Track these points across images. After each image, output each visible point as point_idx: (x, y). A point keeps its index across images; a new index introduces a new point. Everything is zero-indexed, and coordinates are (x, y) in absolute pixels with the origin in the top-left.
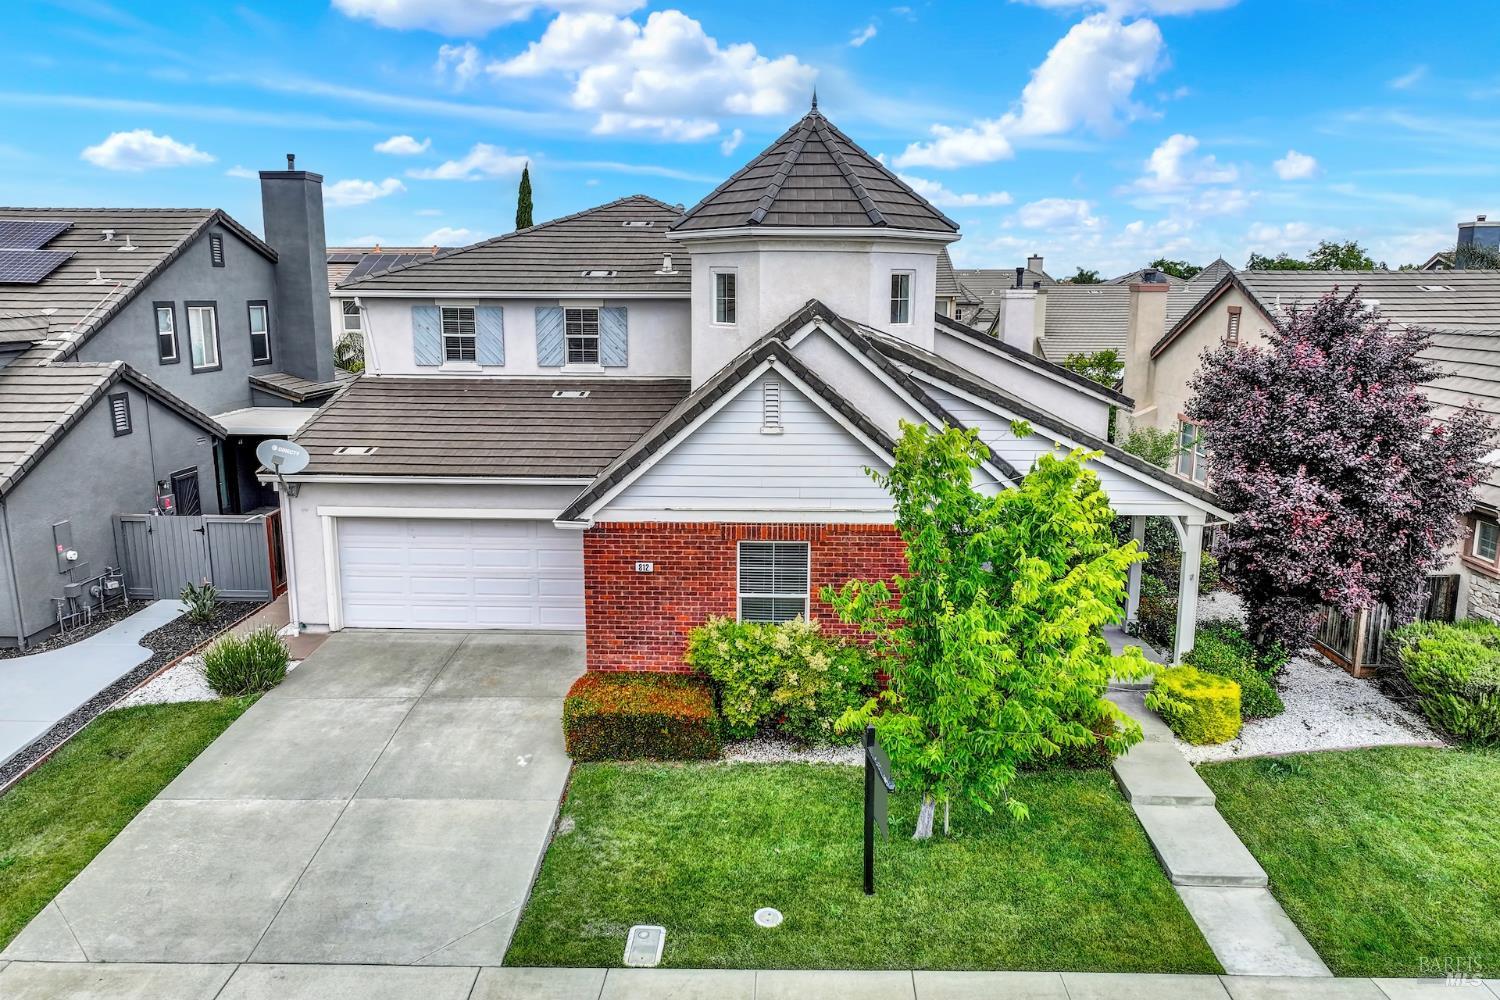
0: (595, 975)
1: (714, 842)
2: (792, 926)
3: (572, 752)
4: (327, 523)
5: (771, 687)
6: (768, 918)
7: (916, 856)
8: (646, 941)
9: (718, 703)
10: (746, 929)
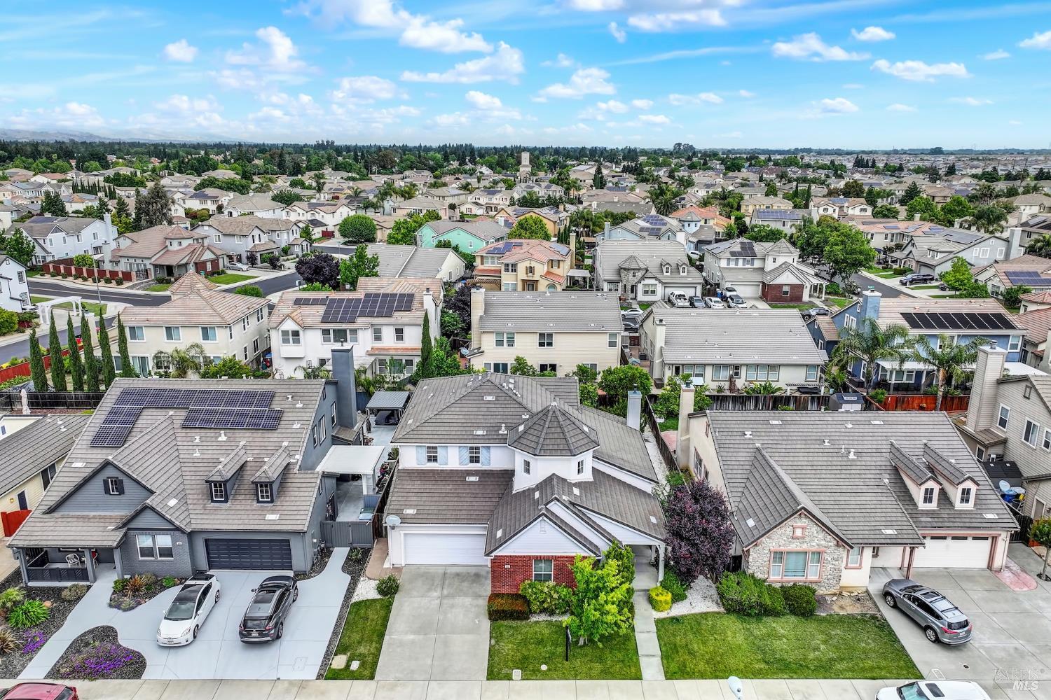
0: (507, 682)
1: (530, 647)
2: (549, 670)
3: (490, 619)
4: (402, 535)
5: (543, 602)
6: (544, 667)
7: (579, 651)
8: (517, 673)
9: (529, 605)
10: (539, 671)
